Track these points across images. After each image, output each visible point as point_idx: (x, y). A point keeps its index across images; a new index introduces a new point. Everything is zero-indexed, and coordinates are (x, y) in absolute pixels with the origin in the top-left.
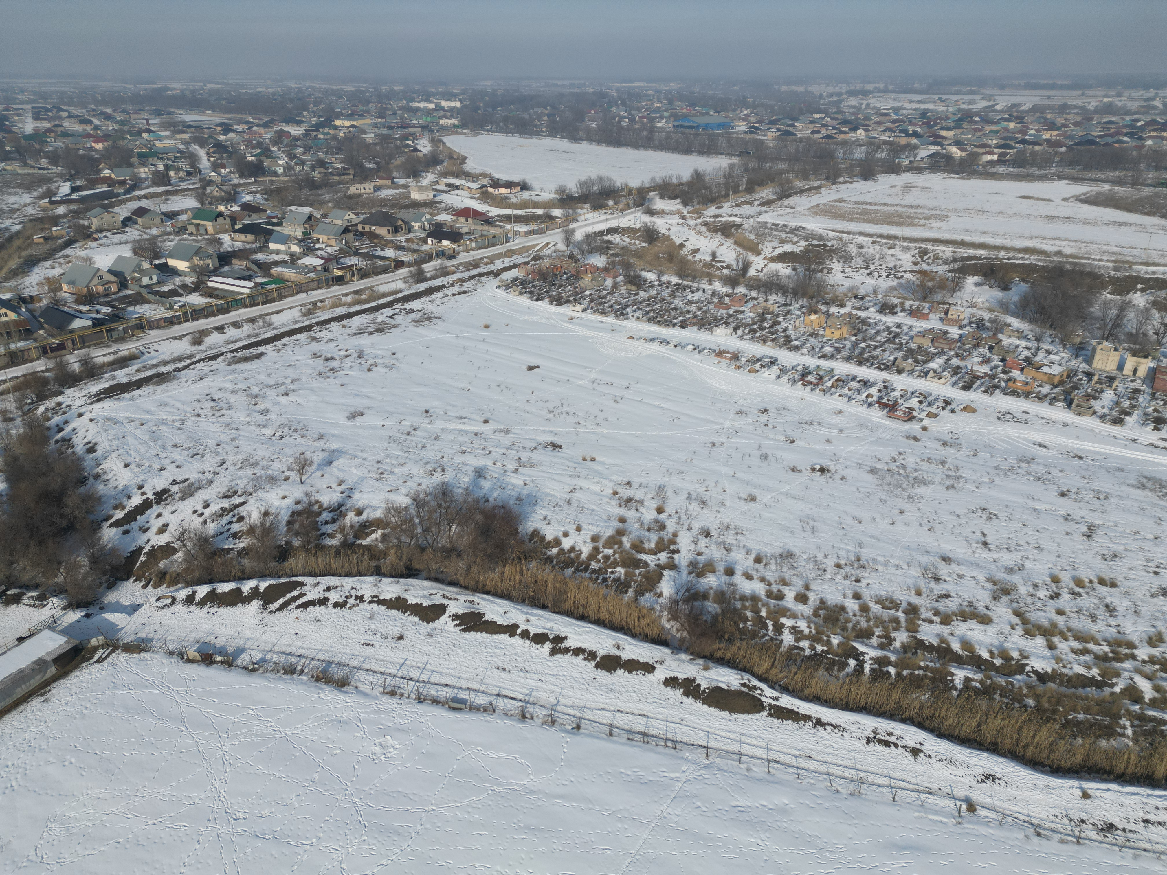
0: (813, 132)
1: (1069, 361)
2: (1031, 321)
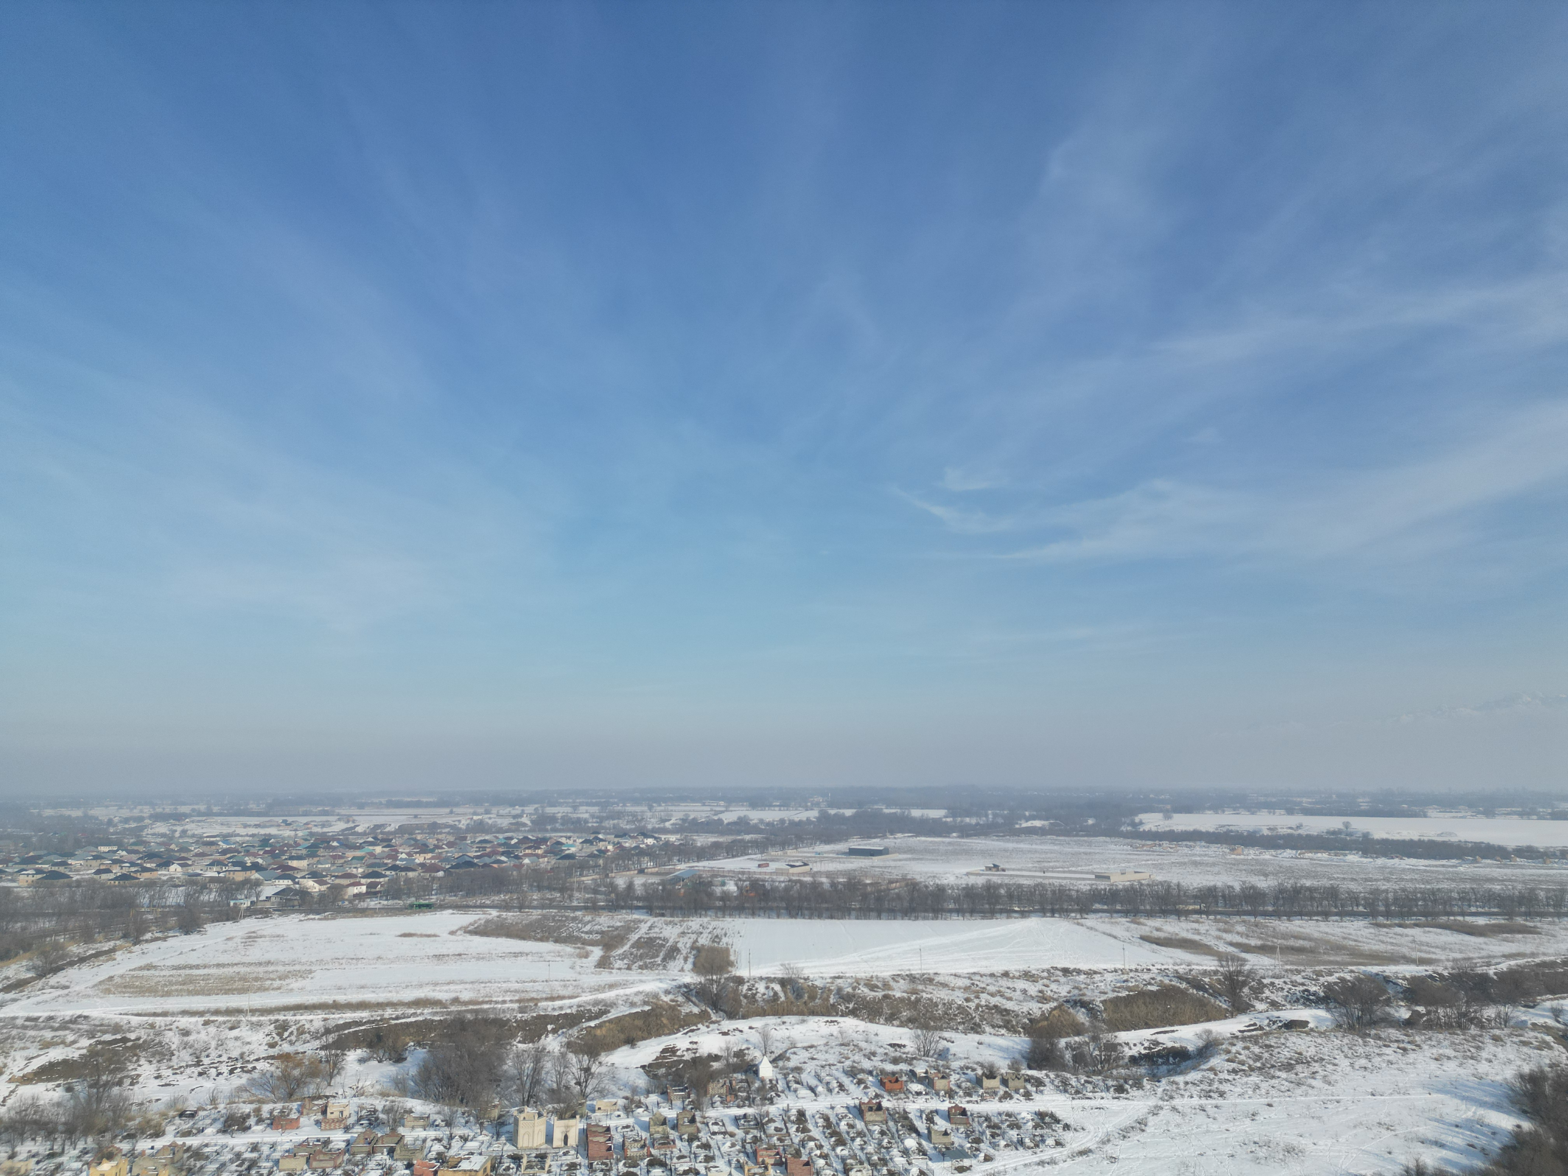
0: (99, 872)
1: (490, 1145)
2: (437, 1100)
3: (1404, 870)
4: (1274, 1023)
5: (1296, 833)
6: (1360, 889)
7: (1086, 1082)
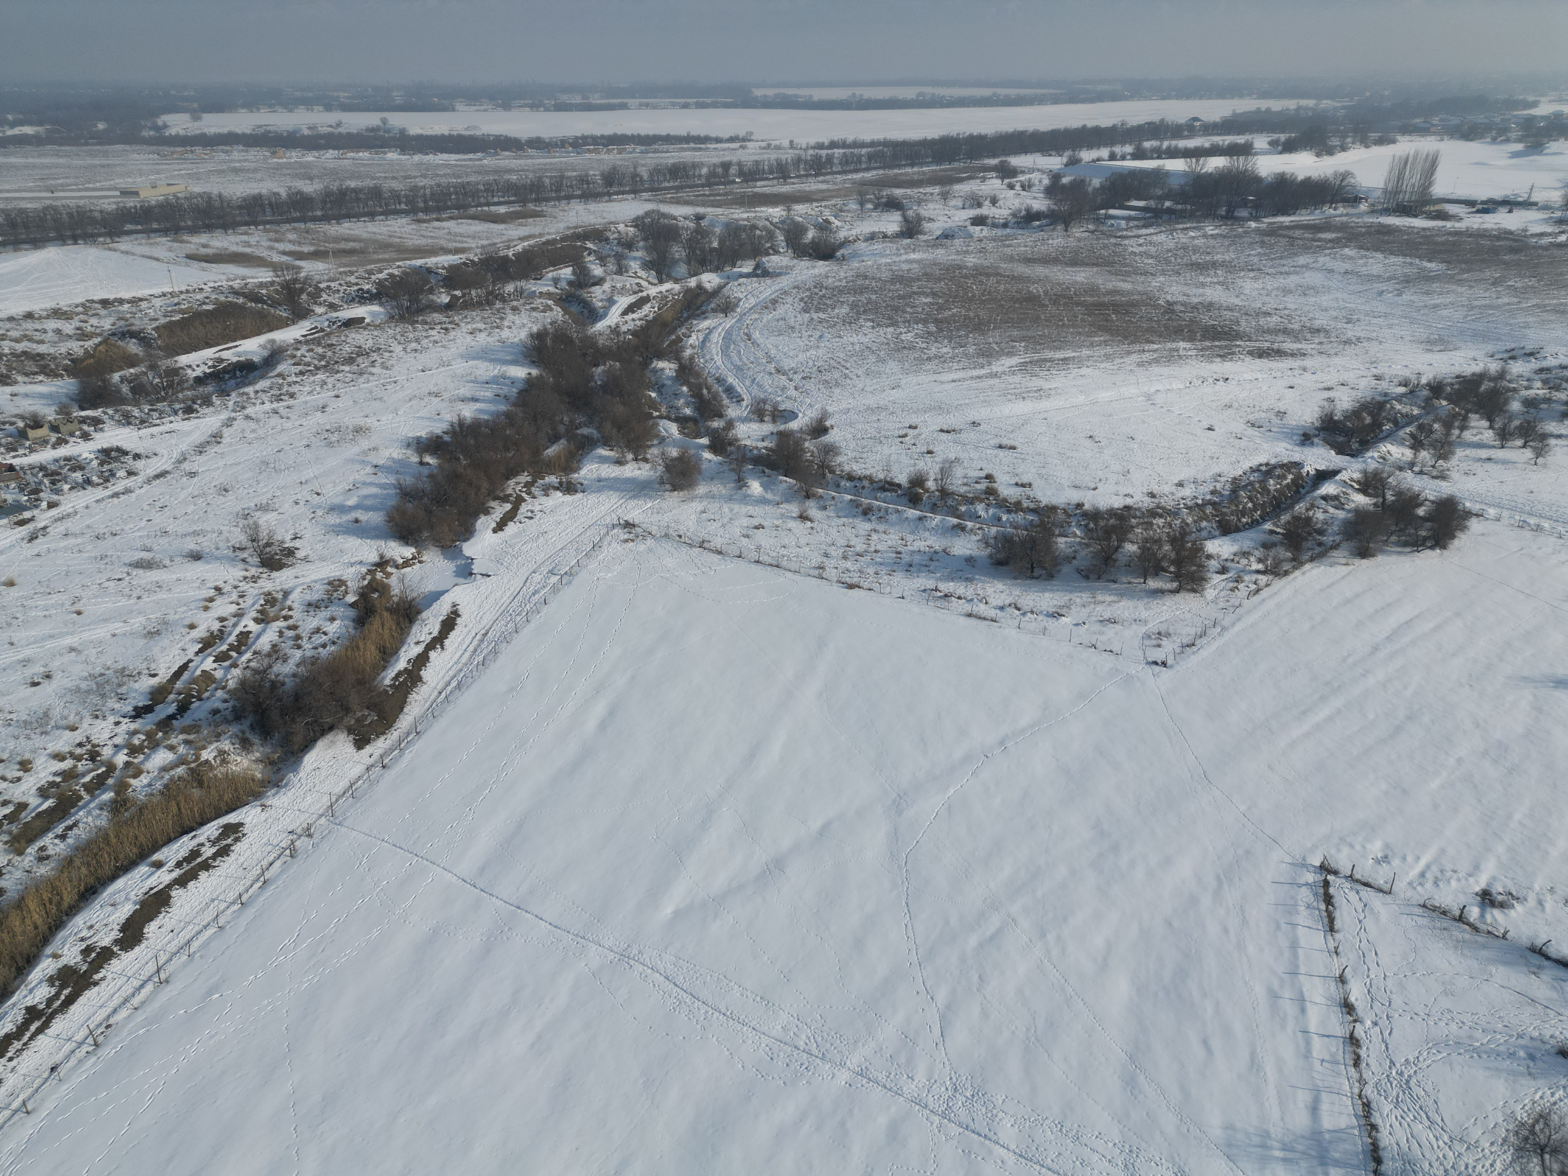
3: (438, 166)
4: (334, 323)
5: (336, 131)
6: (401, 187)
7: (150, 410)
